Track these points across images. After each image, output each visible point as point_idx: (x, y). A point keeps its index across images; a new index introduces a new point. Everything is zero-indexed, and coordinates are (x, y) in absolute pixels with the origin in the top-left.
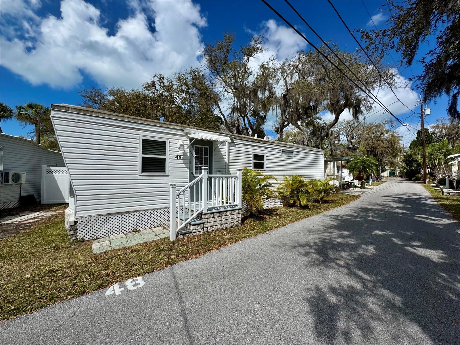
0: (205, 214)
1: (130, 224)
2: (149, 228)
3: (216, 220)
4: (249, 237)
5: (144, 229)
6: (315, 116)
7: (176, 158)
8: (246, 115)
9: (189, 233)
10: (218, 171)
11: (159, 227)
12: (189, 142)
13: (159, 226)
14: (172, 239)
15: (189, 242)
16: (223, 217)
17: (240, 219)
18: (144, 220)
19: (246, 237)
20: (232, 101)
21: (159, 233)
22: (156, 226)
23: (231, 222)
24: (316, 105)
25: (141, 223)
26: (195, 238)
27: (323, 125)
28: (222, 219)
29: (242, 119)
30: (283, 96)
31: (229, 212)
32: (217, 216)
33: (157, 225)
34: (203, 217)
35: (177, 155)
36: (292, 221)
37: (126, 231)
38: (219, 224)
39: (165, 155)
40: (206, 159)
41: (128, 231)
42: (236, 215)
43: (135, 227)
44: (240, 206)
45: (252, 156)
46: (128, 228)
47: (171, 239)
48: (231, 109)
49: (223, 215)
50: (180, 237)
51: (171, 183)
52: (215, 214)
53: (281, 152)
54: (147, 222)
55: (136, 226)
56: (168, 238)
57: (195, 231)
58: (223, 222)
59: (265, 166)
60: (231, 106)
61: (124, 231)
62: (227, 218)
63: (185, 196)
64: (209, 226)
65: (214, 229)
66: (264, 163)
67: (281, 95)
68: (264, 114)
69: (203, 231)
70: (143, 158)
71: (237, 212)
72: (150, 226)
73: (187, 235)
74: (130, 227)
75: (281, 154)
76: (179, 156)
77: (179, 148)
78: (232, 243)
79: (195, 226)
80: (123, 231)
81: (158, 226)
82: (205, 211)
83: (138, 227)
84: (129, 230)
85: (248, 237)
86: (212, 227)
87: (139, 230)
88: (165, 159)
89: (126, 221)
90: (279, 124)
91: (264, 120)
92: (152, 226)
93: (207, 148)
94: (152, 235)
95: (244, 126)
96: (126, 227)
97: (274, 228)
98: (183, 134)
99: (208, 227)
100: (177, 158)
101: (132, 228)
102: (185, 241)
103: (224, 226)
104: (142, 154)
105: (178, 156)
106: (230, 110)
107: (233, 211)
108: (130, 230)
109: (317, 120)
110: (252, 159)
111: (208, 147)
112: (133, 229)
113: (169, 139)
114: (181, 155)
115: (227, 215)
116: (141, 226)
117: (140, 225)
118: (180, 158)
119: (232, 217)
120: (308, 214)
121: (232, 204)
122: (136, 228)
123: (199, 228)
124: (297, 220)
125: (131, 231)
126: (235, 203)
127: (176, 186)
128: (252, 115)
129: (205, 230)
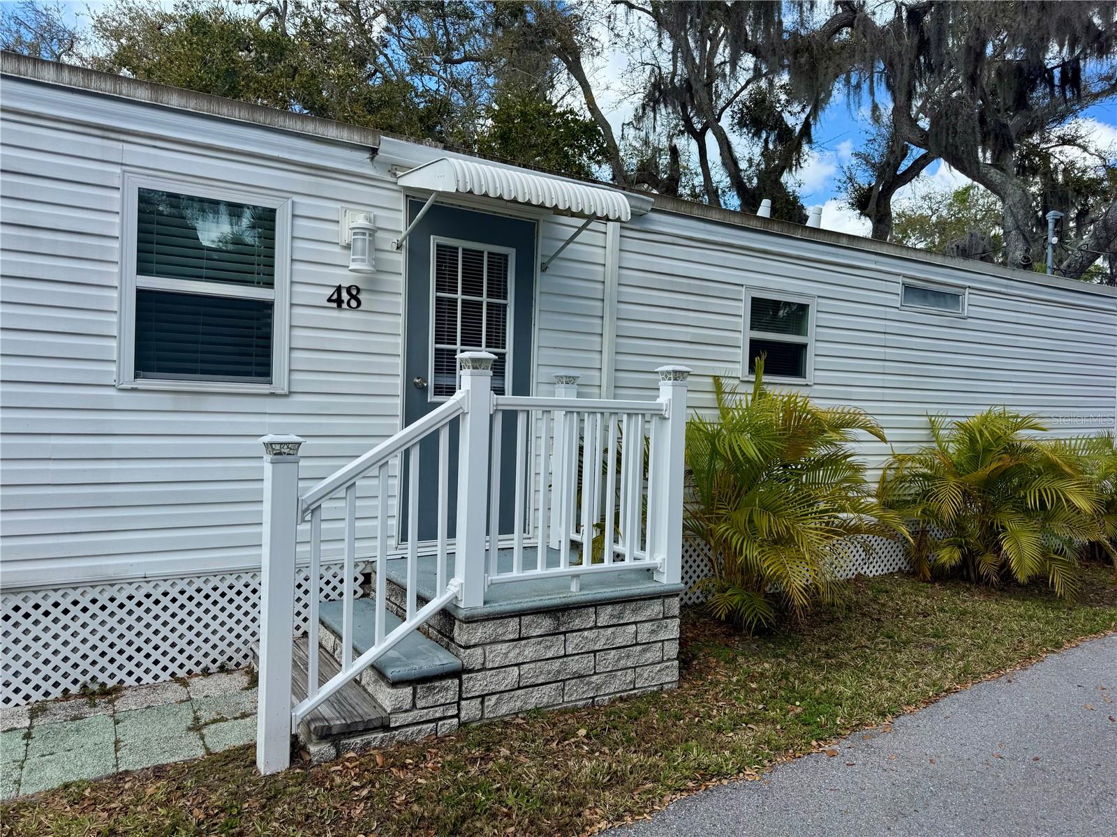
0: (470, 620)
1: (65, 651)
2: (173, 674)
3: (535, 656)
4: (726, 776)
5: (147, 679)
6: (1057, 131)
7: (330, 300)
8: (712, 123)
9: (375, 729)
10: (560, 379)
11: (229, 672)
12: (402, 216)
13: (231, 665)
14: (267, 764)
15: (364, 793)
16: (574, 639)
17: (673, 650)
18: (148, 633)
19: (705, 775)
20: (647, 56)
21: (214, 715)
22: (214, 668)
23: (622, 663)
24: (1077, 60)
25: (130, 651)
26: (404, 766)
27: (1091, 174)
28: (570, 651)
29: (694, 146)
30: (904, 14)
31: (609, 609)
32: (538, 632)
33: (221, 660)
34: (461, 634)
35: (339, 289)
36: (966, 676)
37: (42, 691)
38: (551, 677)
39: (270, 285)
40: (497, 313)
41: (57, 693)
42: (648, 626)
43: (94, 671)
44: (670, 577)
45: (744, 309)
46: (56, 677)
47: (263, 767)
48: (641, 96)
49: (577, 623)
50: (318, 750)
51: (268, 438)
52: (526, 620)
53: (899, 289)
54: (165, 646)
55: (103, 662)
56: (246, 754)
57: (410, 717)
58: (574, 665)
59: (811, 361)
60: (643, 77)
61: (32, 693)
62: (595, 641)
63: (353, 509)
64: (492, 688)
65: (519, 704)
66: (804, 346)
67: (898, 10)
68: (803, 116)
69: (457, 716)
70: (143, 296)
71: (656, 608)
72: (181, 666)
73: (358, 740)
74: (66, 667)
75: (897, 301)
76: (349, 290)
77: (348, 247)
78: (620, 818)
79: (409, 690)
80: (26, 689)
81: (222, 669)
82: (471, 603)
83: (112, 668)
84: (61, 688)
85: (720, 775)
86: (506, 695)
87: (119, 689)
88: (268, 306)
89: (46, 637)
90: (873, 166)
91: (798, 148)
92: (190, 665)
93: (506, 256)
94: (171, 722)
95: (699, 180)
96: (47, 670)
97: (871, 717)
98: (369, 171)
99: (483, 697)
100: (339, 302)
101: (75, 674)
102: (338, 780)
103: (577, 694)
104: (141, 271)
105: (345, 296)
106: (638, 99)
107: (633, 605)
108: (65, 683)
109: (1067, 148)
110: (744, 321)
111: (511, 253)
112: (82, 679)
113: (296, 198)
114: (358, 290)
115: (596, 627)
116: (130, 666)
117: (121, 660)
118: (354, 303)
119: (625, 635)
120: (1050, 633)
121: (628, 563)
122: (103, 678)
123: (430, 701)
124: (997, 668)
125: (75, 690)
126: (647, 560)
127: (300, 453)
128: (741, 124)
129: (470, 710)
